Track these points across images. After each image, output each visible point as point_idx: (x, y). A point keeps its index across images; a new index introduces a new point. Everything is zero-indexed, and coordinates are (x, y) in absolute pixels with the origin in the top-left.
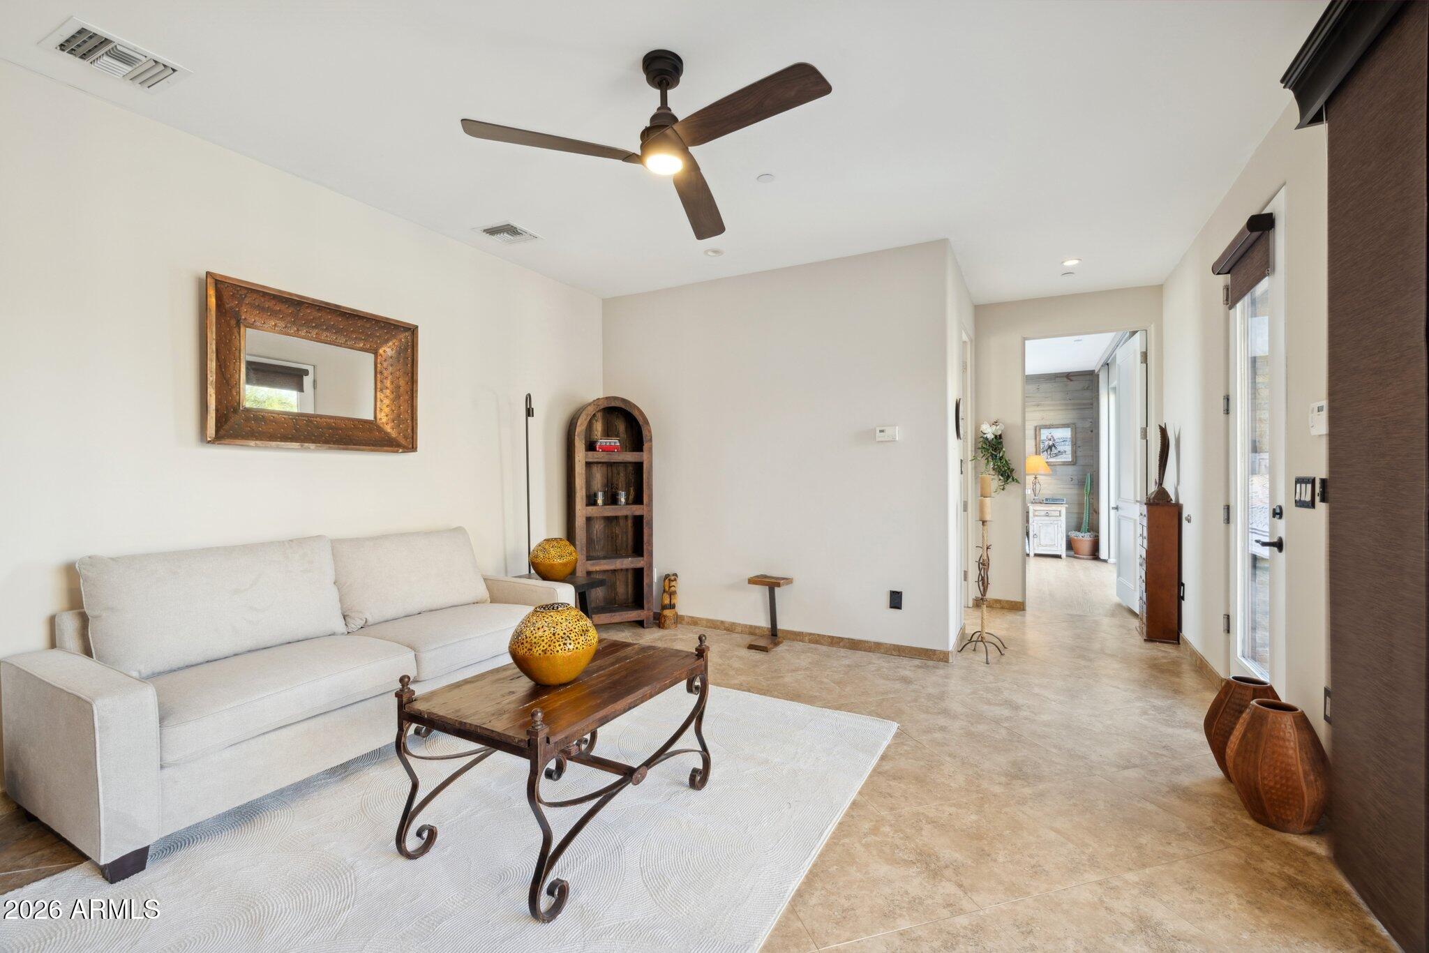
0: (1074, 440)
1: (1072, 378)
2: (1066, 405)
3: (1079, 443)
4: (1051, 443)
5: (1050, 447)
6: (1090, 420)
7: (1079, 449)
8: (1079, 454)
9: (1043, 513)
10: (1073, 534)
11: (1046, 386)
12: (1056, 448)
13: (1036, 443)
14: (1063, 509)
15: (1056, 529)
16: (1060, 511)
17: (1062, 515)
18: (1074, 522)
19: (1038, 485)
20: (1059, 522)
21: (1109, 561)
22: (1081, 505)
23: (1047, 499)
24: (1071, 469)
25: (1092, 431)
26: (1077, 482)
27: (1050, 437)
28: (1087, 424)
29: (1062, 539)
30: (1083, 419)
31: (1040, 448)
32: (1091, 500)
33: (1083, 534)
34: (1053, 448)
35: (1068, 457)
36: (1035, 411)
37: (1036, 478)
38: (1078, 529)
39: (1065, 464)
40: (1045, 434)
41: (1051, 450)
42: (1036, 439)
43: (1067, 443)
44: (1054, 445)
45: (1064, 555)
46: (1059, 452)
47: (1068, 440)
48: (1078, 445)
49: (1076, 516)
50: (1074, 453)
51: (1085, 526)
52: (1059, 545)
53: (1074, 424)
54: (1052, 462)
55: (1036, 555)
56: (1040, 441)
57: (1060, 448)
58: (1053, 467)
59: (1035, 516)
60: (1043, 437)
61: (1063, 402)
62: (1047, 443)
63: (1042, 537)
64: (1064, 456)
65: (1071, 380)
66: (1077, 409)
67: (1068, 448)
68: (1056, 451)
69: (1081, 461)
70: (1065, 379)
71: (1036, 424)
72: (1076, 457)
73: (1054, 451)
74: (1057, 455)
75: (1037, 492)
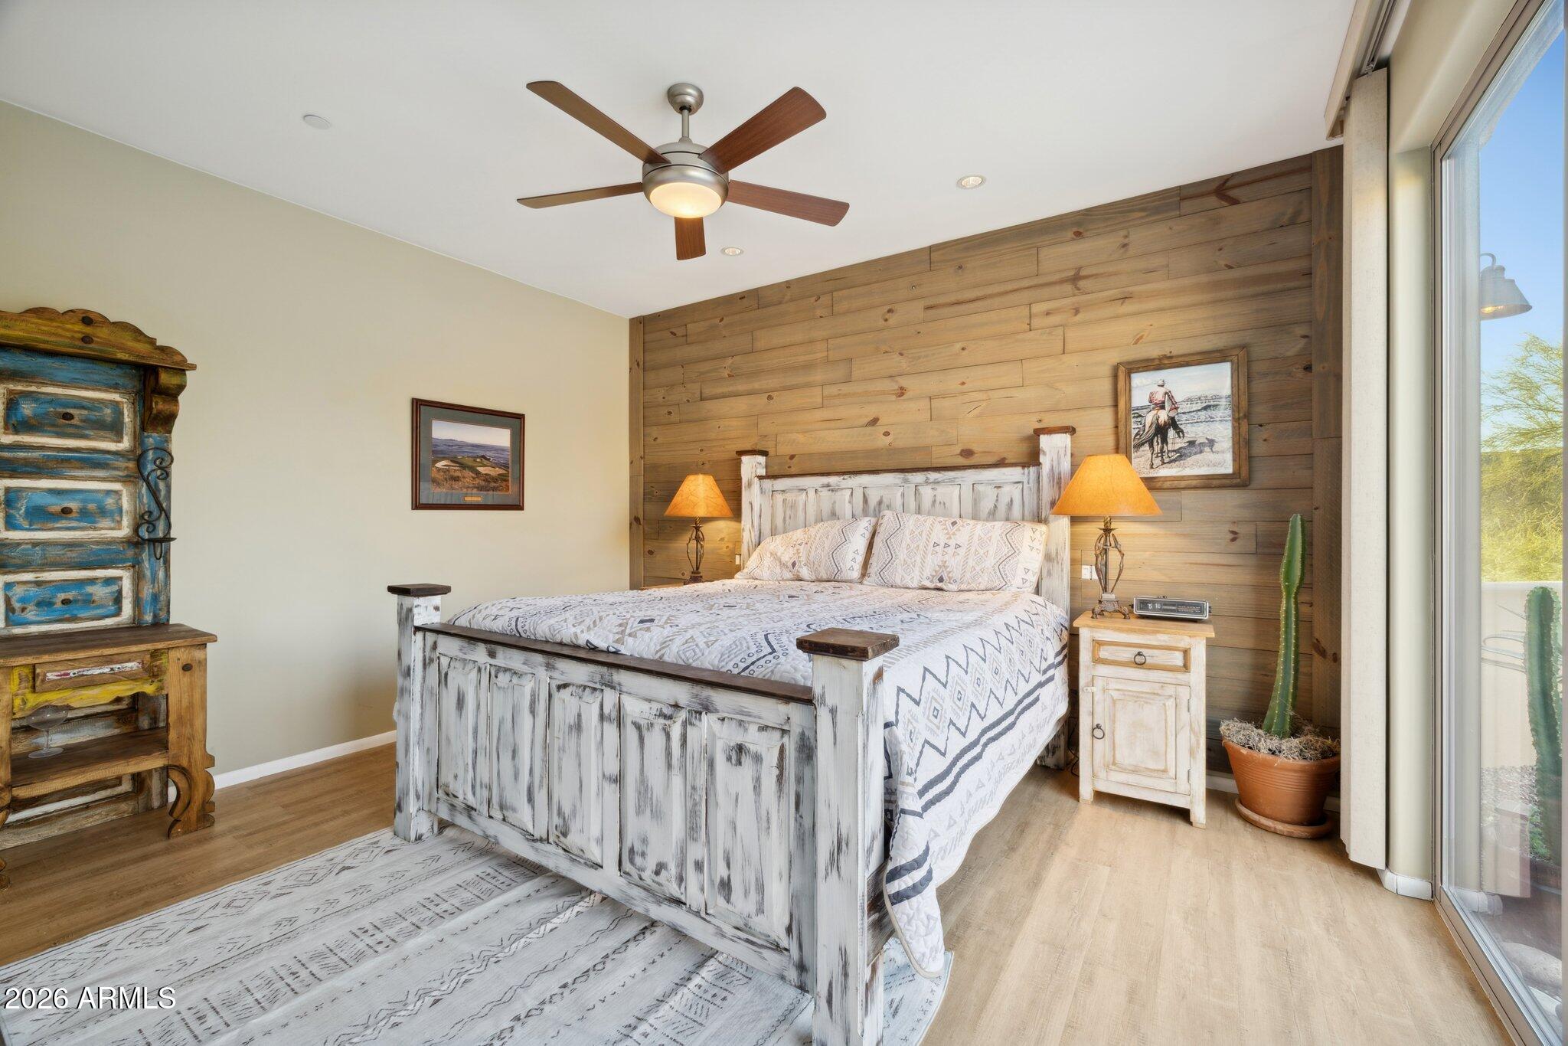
0: (1244, 403)
1: (1234, 193)
2: (1217, 285)
3: (1261, 411)
4: (1164, 416)
5: (1161, 431)
6: (1301, 330)
7: (1261, 434)
8: (1259, 448)
9: (1128, 654)
10: (1235, 732)
11: (1144, 236)
12: (1179, 432)
13: (1117, 419)
14: (1197, 642)
15: (1171, 713)
16: (1186, 653)
17: (1193, 667)
18: (1236, 689)
19: (1113, 556)
20: (1183, 692)
21: (1388, 878)
22: (1265, 622)
23: (1144, 604)
24: (1231, 501)
25: (1308, 368)
26: (1252, 547)
27: (1159, 397)
28: (1292, 347)
29: (1192, 753)
30: (1279, 327)
31: (1128, 433)
32: (1304, 609)
33: (1274, 742)
34: (1171, 433)
35: (1221, 461)
36: (1117, 317)
37: (1107, 531)
38: (1255, 714)
39: (1210, 483)
40: (1144, 387)
41: (1165, 440)
42: (1116, 405)
43: (1219, 413)
44: (1173, 423)
45: (1199, 811)
46: (1192, 443)
47: (1223, 403)
48: (1256, 420)
49: (1246, 659)
50: (1243, 446)
51: (1279, 706)
52: (1183, 775)
53: (1243, 347)
54: (1166, 479)
55: (1101, 797)
56: (1129, 409)
57: (1192, 432)
58: (1165, 496)
59: (1097, 661)
60: (1139, 399)
61: (1204, 279)
62: (1149, 418)
63: (1121, 734)
64: (1207, 455)
65: (1234, 202)
66: (1255, 296)
67: (1222, 432)
68: (1180, 443)
69: (1263, 476)
70: (1213, 201)
71: (1116, 357)
72: (1250, 458)
73: (1174, 441)
74: (1181, 455)
75: (1113, 574)
